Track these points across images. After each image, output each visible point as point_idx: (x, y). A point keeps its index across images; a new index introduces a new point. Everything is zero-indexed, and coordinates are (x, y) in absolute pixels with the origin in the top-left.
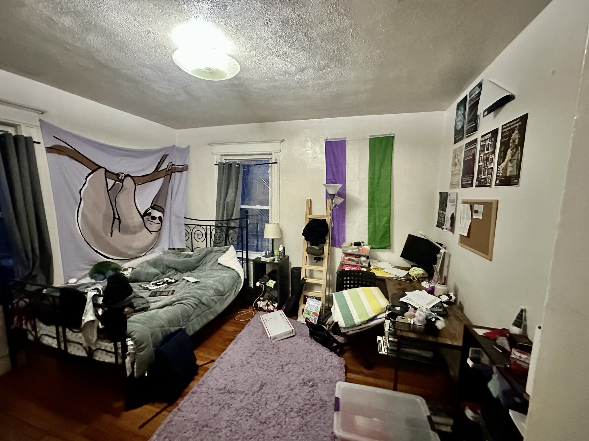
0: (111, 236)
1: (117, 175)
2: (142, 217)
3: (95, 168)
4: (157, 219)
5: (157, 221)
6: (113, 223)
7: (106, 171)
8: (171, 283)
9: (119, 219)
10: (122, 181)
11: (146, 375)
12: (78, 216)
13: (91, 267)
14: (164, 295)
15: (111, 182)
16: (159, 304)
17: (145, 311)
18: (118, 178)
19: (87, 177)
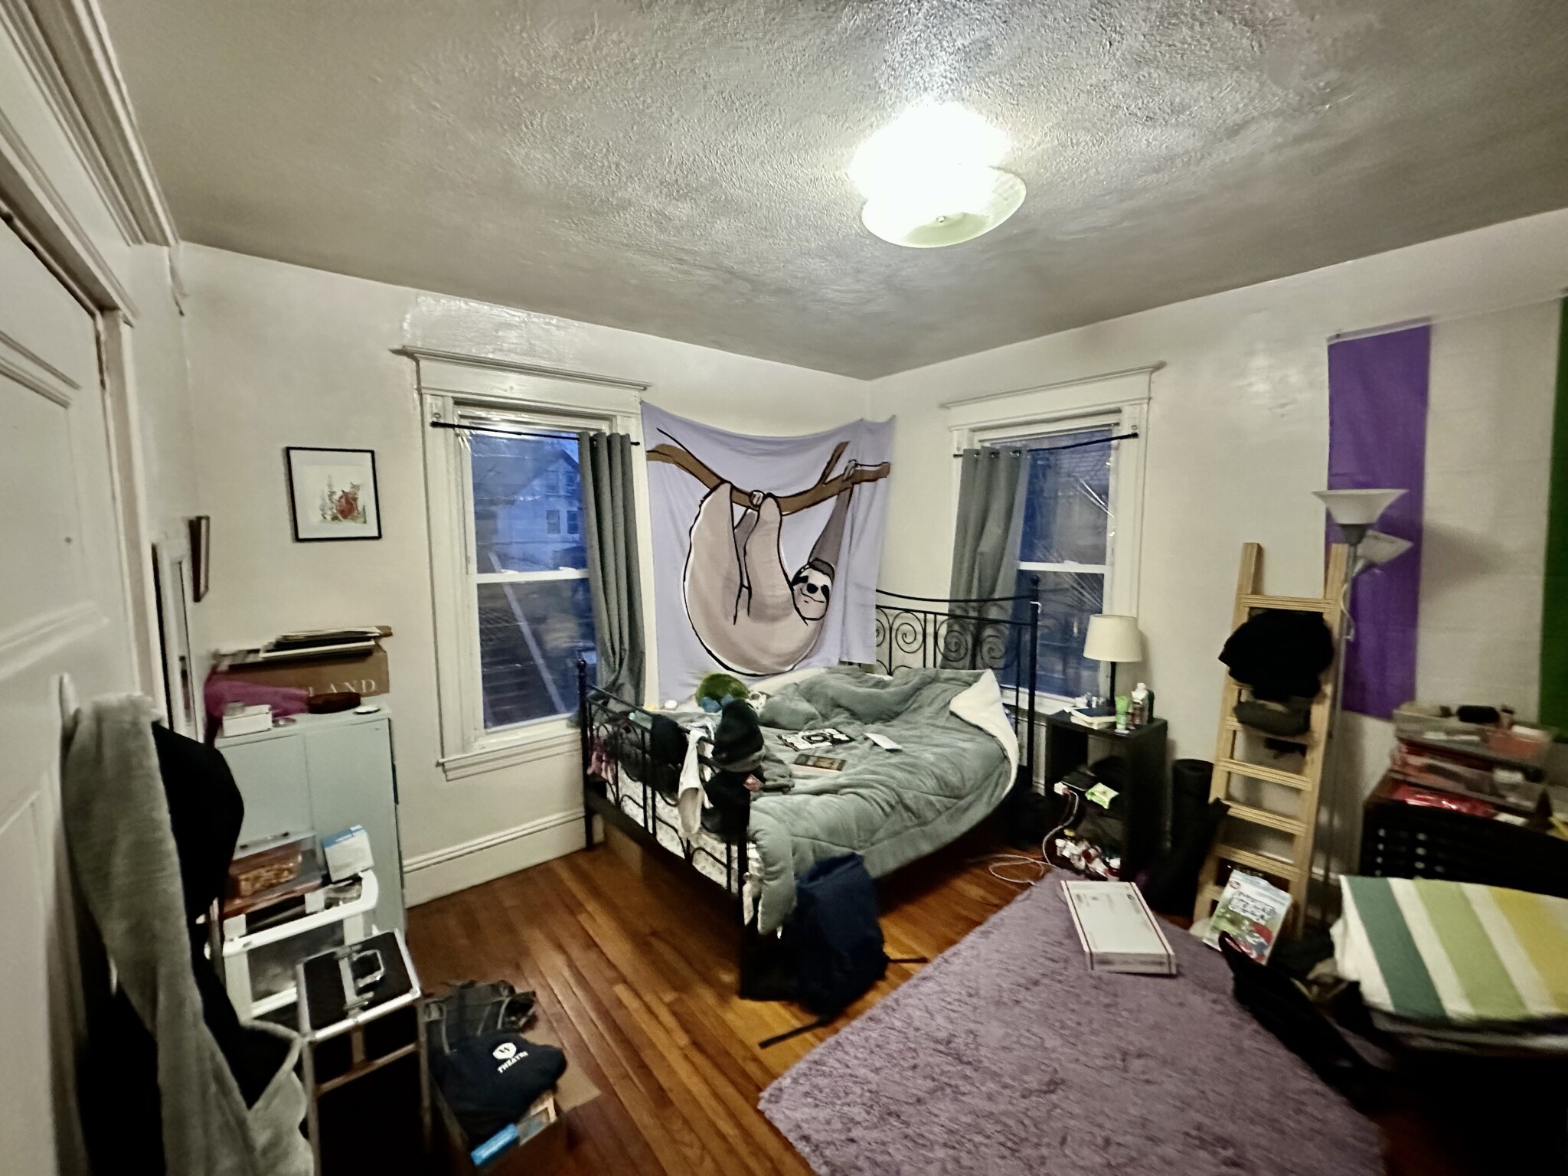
0: (735, 623)
1: (751, 495)
2: (791, 585)
3: (715, 482)
4: (819, 591)
5: (819, 595)
6: (739, 596)
7: (733, 488)
8: (840, 742)
9: (749, 588)
10: (757, 508)
11: (779, 935)
12: (684, 580)
13: (699, 683)
14: (822, 767)
15: (739, 511)
16: (813, 784)
17: (785, 793)
18: (751, 502)
19: (702, 502)
